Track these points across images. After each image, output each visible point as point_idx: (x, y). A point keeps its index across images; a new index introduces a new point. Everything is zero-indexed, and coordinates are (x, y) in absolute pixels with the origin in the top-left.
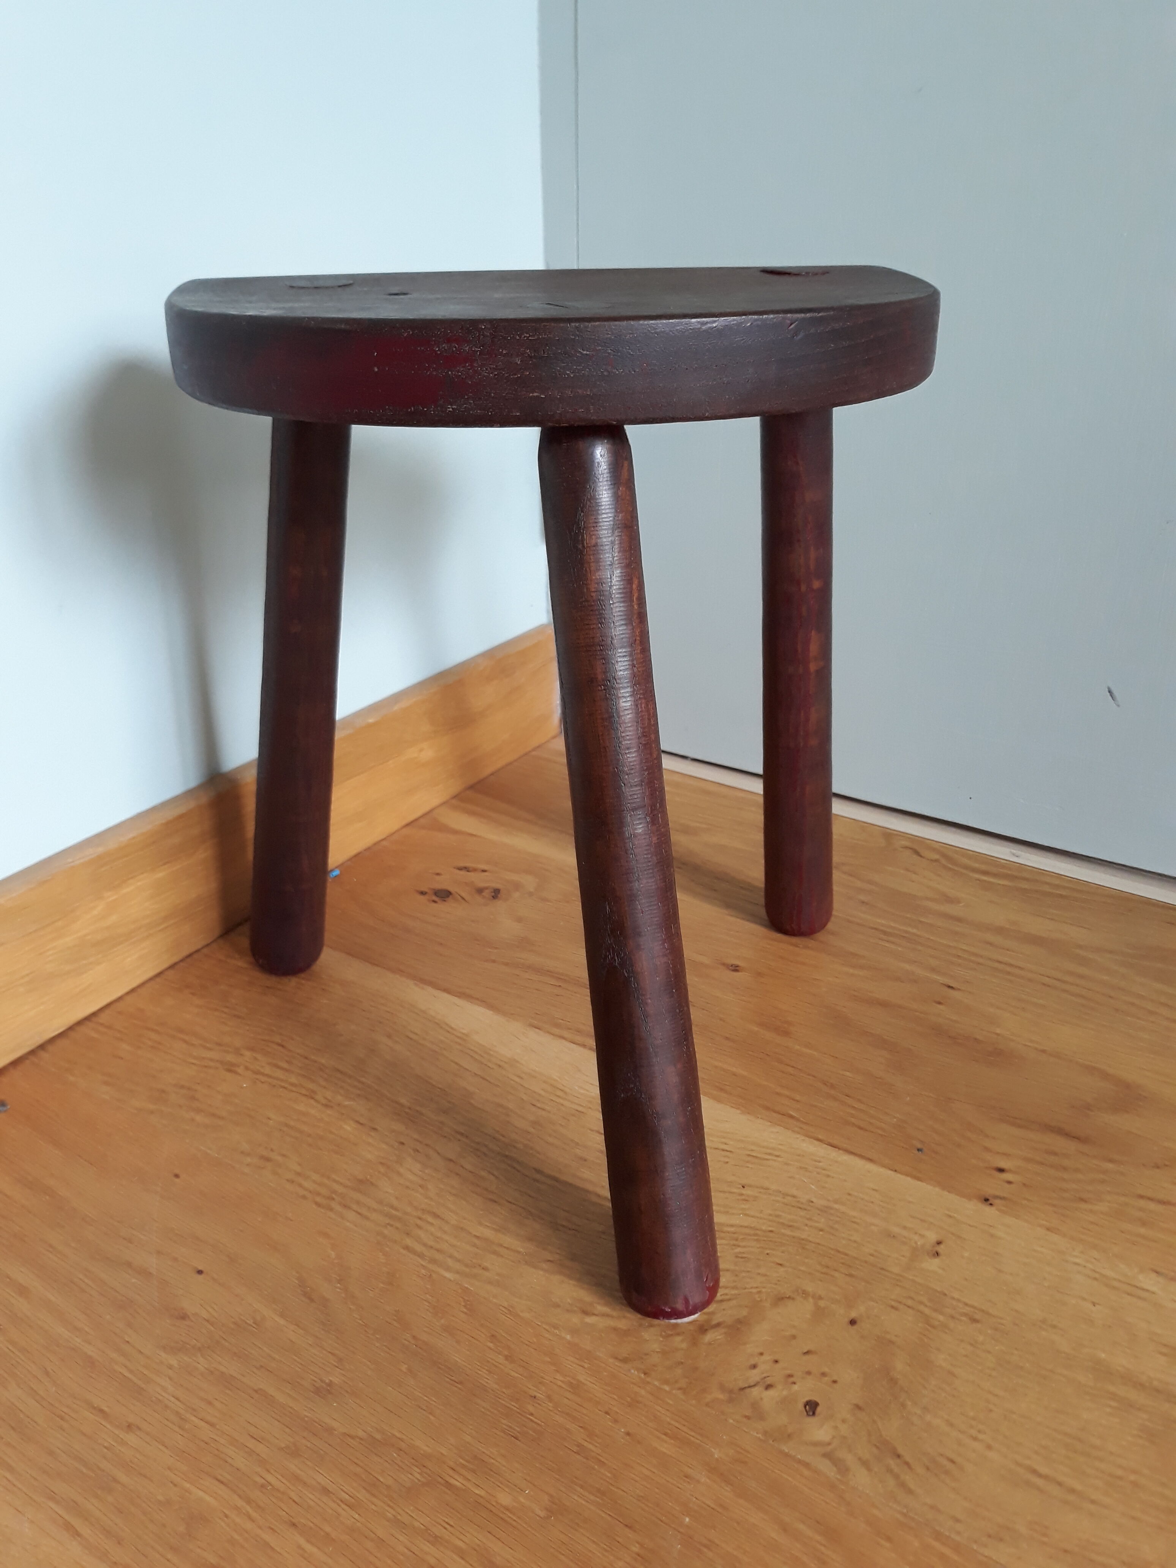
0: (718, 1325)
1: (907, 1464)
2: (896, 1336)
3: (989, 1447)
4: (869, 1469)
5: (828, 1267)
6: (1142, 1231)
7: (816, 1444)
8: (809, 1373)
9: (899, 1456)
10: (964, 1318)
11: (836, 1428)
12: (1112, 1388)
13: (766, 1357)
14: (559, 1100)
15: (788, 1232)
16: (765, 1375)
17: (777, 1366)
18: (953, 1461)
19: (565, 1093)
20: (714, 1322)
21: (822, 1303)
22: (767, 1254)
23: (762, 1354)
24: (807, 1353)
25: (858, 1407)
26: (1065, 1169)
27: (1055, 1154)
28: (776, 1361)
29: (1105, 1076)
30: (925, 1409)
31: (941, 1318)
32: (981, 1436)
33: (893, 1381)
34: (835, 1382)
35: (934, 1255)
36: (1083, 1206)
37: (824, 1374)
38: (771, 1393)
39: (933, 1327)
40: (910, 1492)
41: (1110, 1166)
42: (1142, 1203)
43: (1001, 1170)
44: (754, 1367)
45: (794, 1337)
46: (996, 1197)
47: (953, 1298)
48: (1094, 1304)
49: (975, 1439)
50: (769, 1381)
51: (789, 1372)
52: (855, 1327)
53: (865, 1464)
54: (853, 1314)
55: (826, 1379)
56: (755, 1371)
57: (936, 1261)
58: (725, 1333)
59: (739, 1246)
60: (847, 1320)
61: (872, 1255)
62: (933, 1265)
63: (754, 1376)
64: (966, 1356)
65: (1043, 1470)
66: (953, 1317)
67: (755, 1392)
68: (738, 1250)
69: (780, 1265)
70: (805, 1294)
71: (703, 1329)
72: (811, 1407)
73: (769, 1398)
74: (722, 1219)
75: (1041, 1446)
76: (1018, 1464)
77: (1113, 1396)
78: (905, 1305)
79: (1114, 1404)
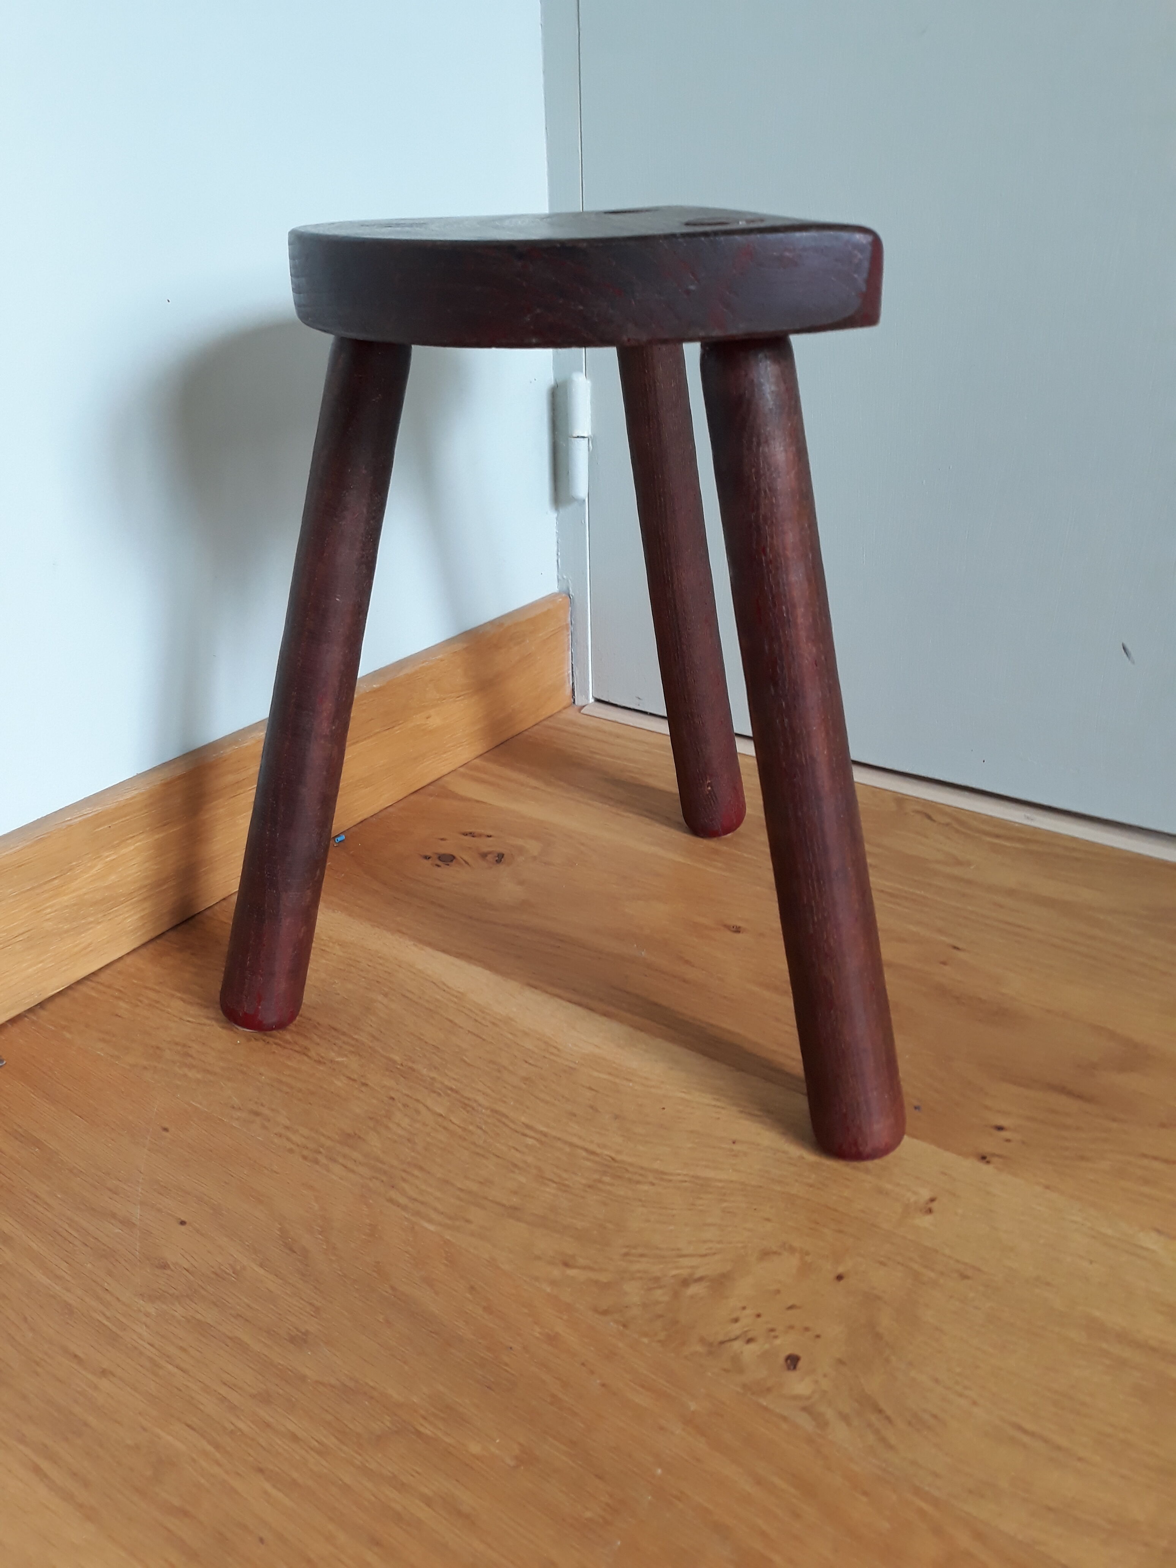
0: (700, 1279)
1: (888, 1418)
2: (883, 1291)
3: (975, 1403)
4: (849, 1424)
5: (816, 1223)
6: (1145, 1189)
7: (796, 1398)
8: (791, 1327)
9: (880, 1411)
10: (954, 1275)
11: (816, 1382)
12: (1104, 1346)
13: (747, 1312)
14: (552, 1057)
15: (778, 1188)
16: (746, 1329)
17: (759, 1320)
18: (935, 1417)
19: (558, 1050)
20: (697, 1276)
21: (808, 1259)
22: (755, 1209)
24: (791, 1307)
25: (841, 1362)
26: (1066, 1127)
27: (1055, 1112)
28: (759, 1316)
29: (1112, 1035)
30: (910, 1364)
31: (932, 1275)
32: (966, 1392)
33: (878, 1336)
34: (818, 1336)
35: (926, 1212)
36: (1085, 1164)
37: (807, 1329)
38: (752, 1346)
39: (923, 1283)
40: (891, 1447)
41: (1114, 1125)
42: (1145, 1162)
43: (1000, 1128)
44: (736, 1320)
45: (778, 1292)
46: (994, 1155)
47: (944, 1255)
48: (1091, 1262)
49: (961, 1395)
50: (750, 1335)
51: (770, 1326)
52: (842, 1282)
53: (845, 1418)
54: (841, 1270)
55: (809, 1333)
56: (737, 1325)
57: (929, 1218)
58: (708, 1287)
59: (726, 1201)
60: (833, 1275)
61: (863, 1211)
62: (925, 1221)
63: (736, 1329)
64: (955, 1312)
65: (1029, 1426)
66: (943, 1274)
67: (737, 1345)
68: (725, 1205)
69: (768, 1220)
70: (792, 1250)
71: (685, 1282)
72: (793, 1361)
73: (749, 1352)
74: (710, 1174)
75: (1029, 1403)
76: (1004, 1421)
77: (1106, 1354)
78: (894, 1261)
79: (1107, 1362)
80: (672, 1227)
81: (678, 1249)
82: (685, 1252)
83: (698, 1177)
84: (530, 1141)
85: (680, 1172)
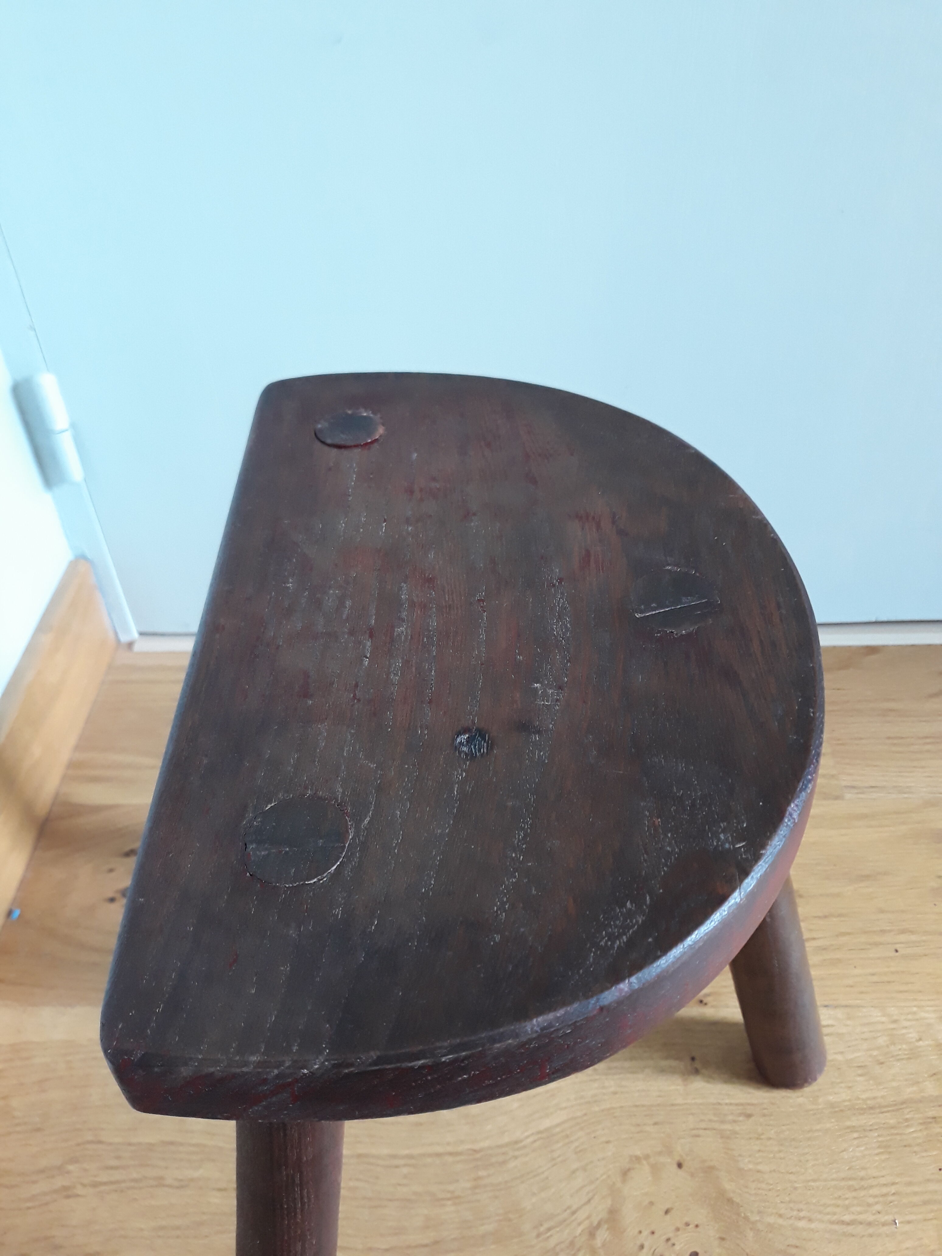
0: (599, 1225)
2: (711, 1160)
3: (810, 1220)
5: (638, 1125)
8: (678, 1229)
10: (741, 1118)
12: (848, 1123)
13: (645, 1233)
16: (652, 1250)
17: (655, 1236)
20: (595, 1223)
21: (653, 1161)
22: (595, 1137)
23: (640, 1232)
24: (667, 1212)
25: (722, 1239)
28: (653, 1233)
30: (760, 1213)
31: (729, 1126)
32: (802, 1214)
33: (729, 1201)
34: (697, 1226)
35: (696, 1073)
37: (687, 1224)
39: (728, 1138)
44: (642, 1246)
45: (651, 1203)
47: (727, 1105)
49: (800, 1219)
51: (665, 1237)
52: (683, 1169)
54: (677, 1158)
55: (691, 1226)
57: (699, 1076)
58: (608, 1229)
59: (572, 1142)
60: (675, 1166)
61: (659, 1096)
64: (760, 1151)
65: (847, 1218)
66: (735, 1121)
68: (573, 1146)
69: (608, 1142)
70: (638, 1159)
71: (592, 1234)
74: (547, 1123)
75: (836, 1198)
76: (832, 1223)
77: (853, 1129)
78: (702, 1129)
79: (855, 1135)
80: (553, 1190)
81: (569, 1208)
82: (574, 1207)
83: (540, 1132)
84: (405, 1170)
85: (526, 1134)
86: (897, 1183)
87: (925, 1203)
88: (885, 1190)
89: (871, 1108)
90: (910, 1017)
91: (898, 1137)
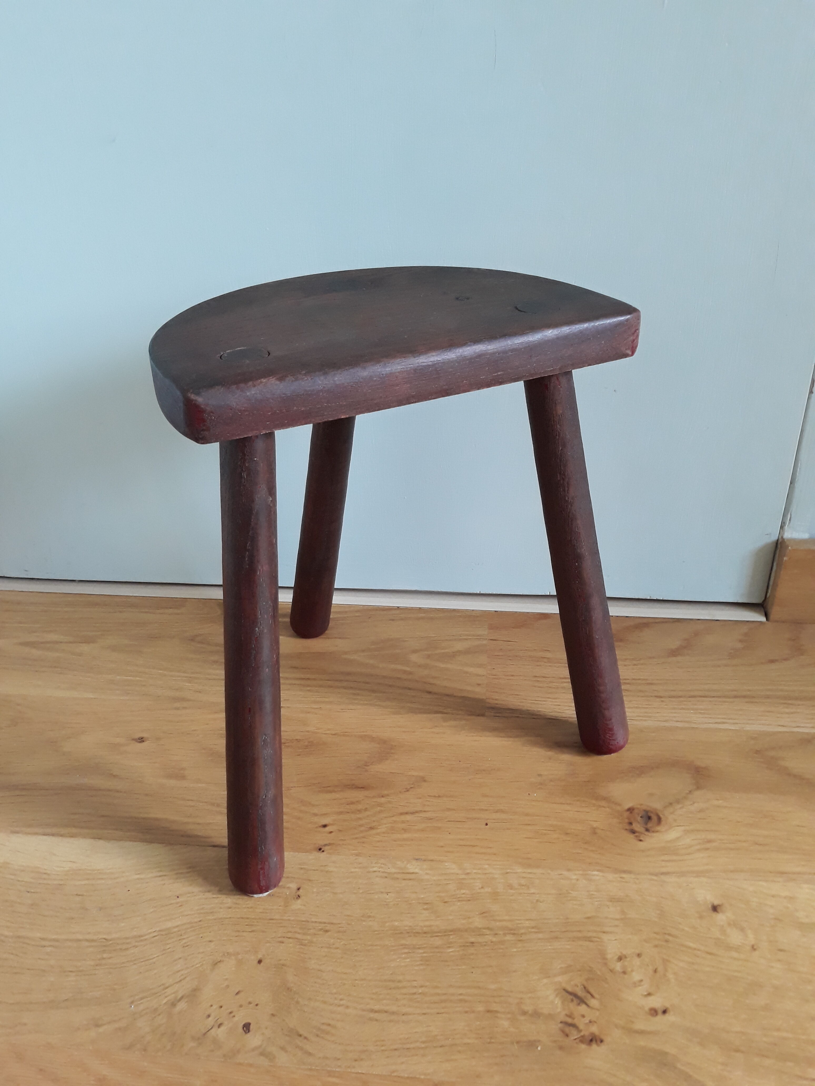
0: (181, 998)
1: (305, 1038)
2: (285, 960)
3: (348, 1007)
4: (286, 1051)
5: (239, 931)
6: (406, 836)
7: (253, 1050)
8: (241, 1006)
9: (300, 1036)
10: (321, 932)
11: (263, 1034)
12: (403, 942)
13: (214, 1007)
14: (45, 882)
15: (211, 917)
16: (217, 1018)
17: (222, 1009)
18: (329, 1025)
19: (48, 874)
20: (179, 997)
21: (240, 957)
22: (202, 937)
24: (237, 993)
25: (273, 1015)
26: (360, 811)
27: (352, 803)
28: (221, 1007)
29: (372, 739)
30: (310, 999)
31: (309, 937)
32: (342, 1002)
33: (289, 989)
34: (257, 1005)
35: (297, 898)
36: (374, 832)
37: (250, 1003)
38: (222, 1028)
39: (305, 945)
40: (310, 1054)
41: (383, 800)
42: (403, 818)
43: (325, 826)
44: (209, 1016)
45: (228, 986)
46: (325, 845)
47: (312, 922)
48: (387, 894)
49: (339, 1006)
50: (219, 1022)
51: (230, 1011)
52: (262, 964)
53: (283, 1048)
54: (260, 956)
55: (252, 1005)
56: (210, 1019)
57: (299, 901)
58: (187, 1002)
59: (184, 939)
60: (257, 961)
62: (297, 905)
63: (211, 1021)
64: (326, 956)
65: (377, 1007)
66: (314, 934)
67: (213, 1031)
68: (183, 942)
69: (210, 941)
70: (229, 955)
71: (173, 1005)
72: (247, 1027)
73: (220, 1033)
74: (169, 925)
75: (373, 993)
76: (363, 1010)
77: (405, 946)
78: (287, 938)
79: (406, 951)
80: (156, 971)
81: (163, 984)
82: (167, 985)
83: (162, 930)
84: (49, 949)
85: (150, 931)
86: (426, 986)
87: (442, 1001)
88: (414, 990)
89: (425, 933)
90: (479, 871)
91: (439, 955)
